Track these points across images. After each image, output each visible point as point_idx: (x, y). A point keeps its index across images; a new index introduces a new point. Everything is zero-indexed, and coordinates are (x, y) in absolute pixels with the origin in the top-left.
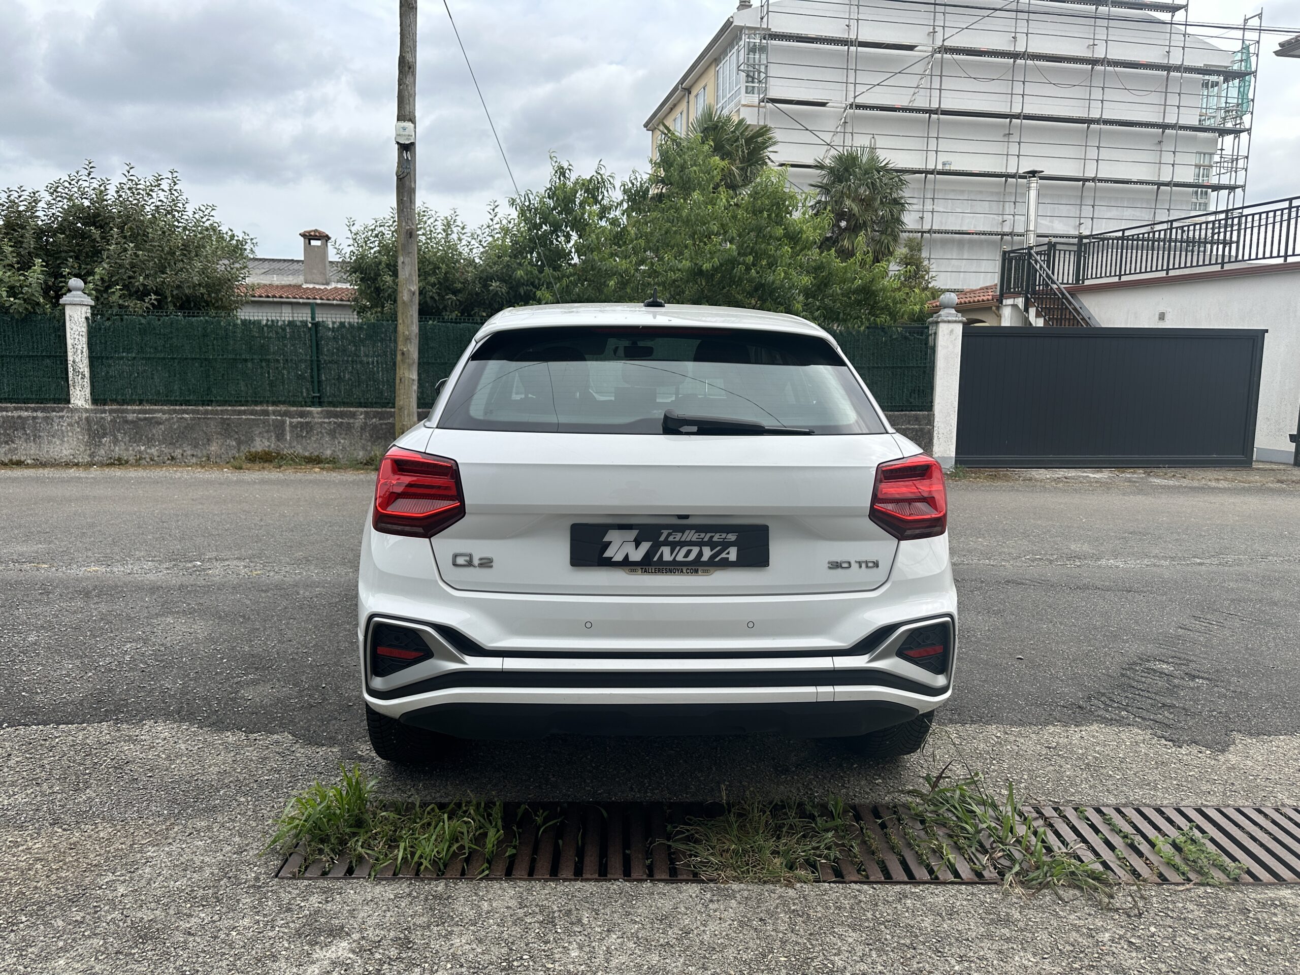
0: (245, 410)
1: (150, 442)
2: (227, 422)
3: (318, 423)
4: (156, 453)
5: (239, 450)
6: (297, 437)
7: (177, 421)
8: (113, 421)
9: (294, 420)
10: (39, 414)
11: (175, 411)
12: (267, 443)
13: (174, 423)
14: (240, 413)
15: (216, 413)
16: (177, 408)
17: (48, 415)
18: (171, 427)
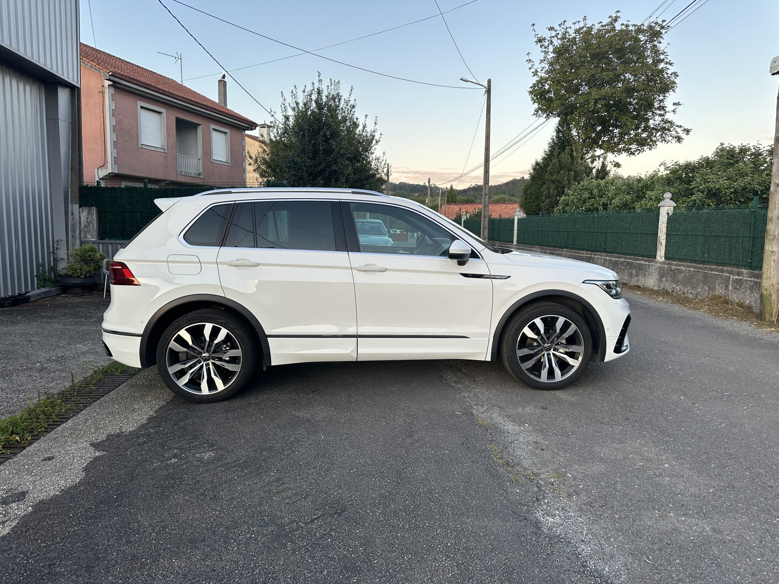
0: (714, 268)
1: (677, 282)
2: (706, 275)
3: (745, 280)
4: (678, 289)
5: (709, 293)
6: (735, 288)
7: (688, 272)
8: (667, 269)
9: (734, 277)
10: (647, 263)
11: (688, 266)
12: (721, 291)
13: (686, 273)
14: (712, 270)
15: (702, 268)
16: (689, 264)
17: (649, 264)
18: (685, 275)
